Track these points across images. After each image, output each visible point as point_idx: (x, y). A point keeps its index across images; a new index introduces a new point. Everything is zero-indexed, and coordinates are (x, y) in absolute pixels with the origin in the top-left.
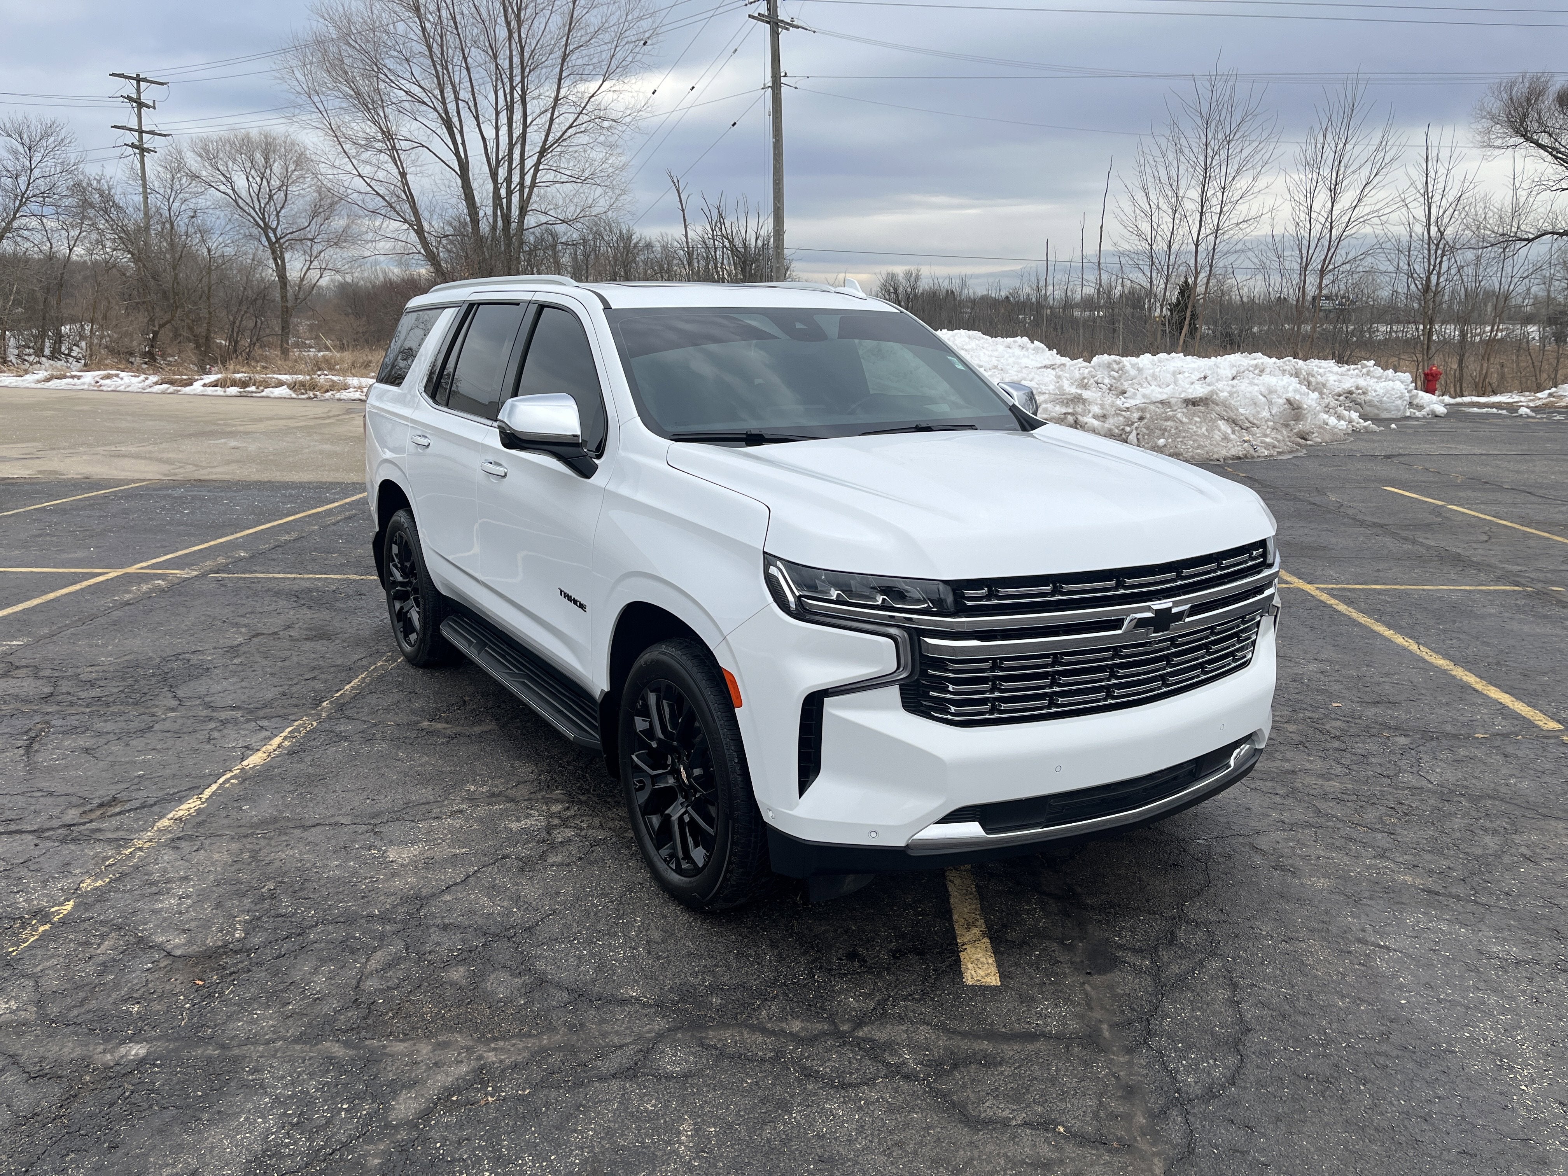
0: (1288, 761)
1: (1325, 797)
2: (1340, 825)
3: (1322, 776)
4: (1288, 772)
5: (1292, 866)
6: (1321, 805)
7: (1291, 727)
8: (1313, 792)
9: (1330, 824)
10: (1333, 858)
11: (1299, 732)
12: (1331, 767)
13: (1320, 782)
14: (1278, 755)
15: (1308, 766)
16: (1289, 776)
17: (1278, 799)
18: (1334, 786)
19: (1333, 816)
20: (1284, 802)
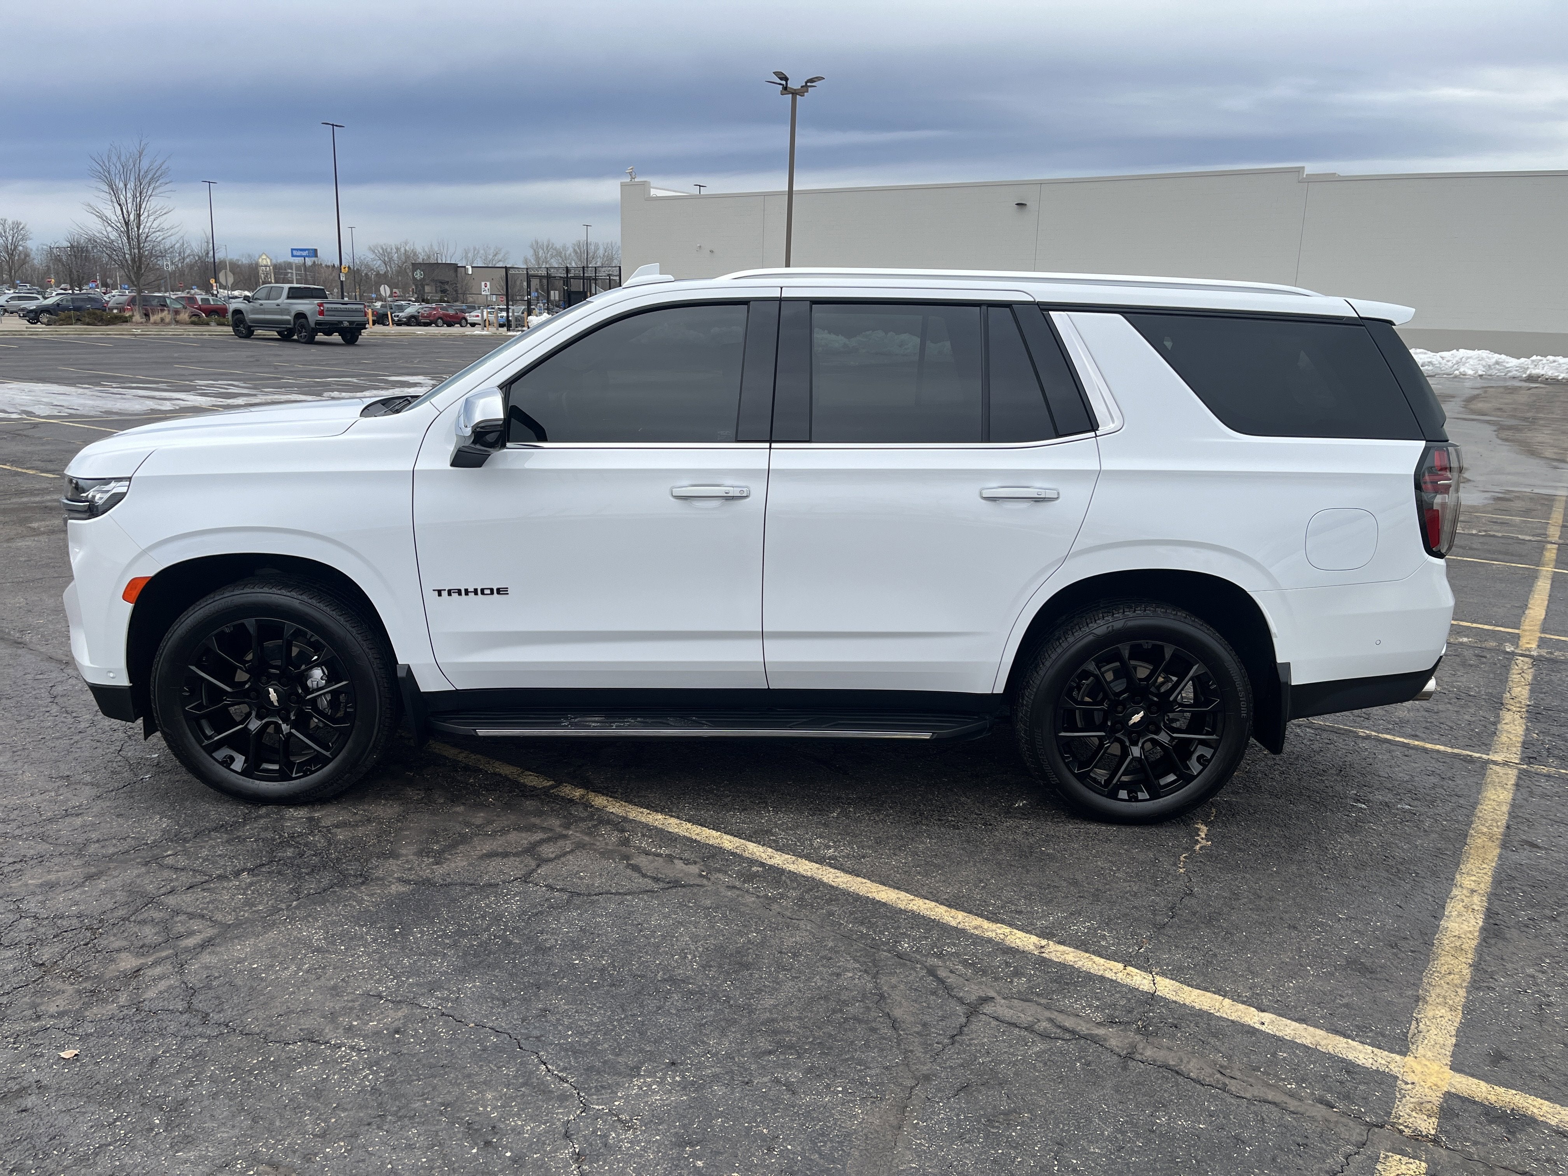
0: (104, 892)
1: (41, 859)
2: (18, 832)
3: (52, 886)
4: (99, 874)
5: (55, 782)
6: (42, 847)
7: (128, 962)
8: (57, 860)
9: (27, 830)
10: (18, 799)
11: (111, 955)
12: (43, 902)
13: (52, 877)
14: (121, 896)
15: (76, 894)
16: (93, 870)
17: (94, 836)
18: (33, 878)
19: (27, 839)
20: (85, 836)
